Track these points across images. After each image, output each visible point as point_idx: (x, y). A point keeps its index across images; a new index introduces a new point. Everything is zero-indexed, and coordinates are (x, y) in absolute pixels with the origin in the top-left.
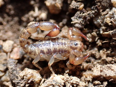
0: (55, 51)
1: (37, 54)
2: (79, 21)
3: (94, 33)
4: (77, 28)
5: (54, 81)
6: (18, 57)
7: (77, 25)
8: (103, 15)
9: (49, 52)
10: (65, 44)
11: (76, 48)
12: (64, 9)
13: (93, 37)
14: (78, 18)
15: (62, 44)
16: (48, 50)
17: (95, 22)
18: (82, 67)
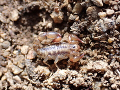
0: (59, 53)
1: (46, 55)
2: (76, 30)
3: (88, 38)
4: (75, 34)
5: (59, 74)
6: (32, 58)
7: (74, 32)
8: (93, 24)
9: (55, 54)
10: (66, 47)
11: (74, 50)
12: (65, 20)
13: (87, 41)
14: (75, 27)
15: (64, 48)
17: (88, 30)
18: (80, 63)
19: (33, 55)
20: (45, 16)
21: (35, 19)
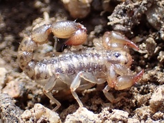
1: (51, 74)
2: (121, 21)
3: (151, 39)
5: (82, 116)
7: (118, 27)
8: (161, 5)
11: (118, 62)
12: (96, 7)
14: (118, 16)
15: (93, 56)
16: (69, 66)
17: (151, 21)
18: (134, 101)
19: (18, 88)
20: (48, 8)
21: (23, 16)
